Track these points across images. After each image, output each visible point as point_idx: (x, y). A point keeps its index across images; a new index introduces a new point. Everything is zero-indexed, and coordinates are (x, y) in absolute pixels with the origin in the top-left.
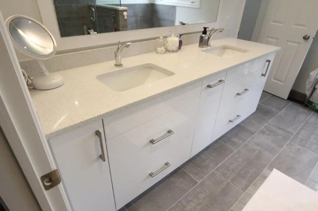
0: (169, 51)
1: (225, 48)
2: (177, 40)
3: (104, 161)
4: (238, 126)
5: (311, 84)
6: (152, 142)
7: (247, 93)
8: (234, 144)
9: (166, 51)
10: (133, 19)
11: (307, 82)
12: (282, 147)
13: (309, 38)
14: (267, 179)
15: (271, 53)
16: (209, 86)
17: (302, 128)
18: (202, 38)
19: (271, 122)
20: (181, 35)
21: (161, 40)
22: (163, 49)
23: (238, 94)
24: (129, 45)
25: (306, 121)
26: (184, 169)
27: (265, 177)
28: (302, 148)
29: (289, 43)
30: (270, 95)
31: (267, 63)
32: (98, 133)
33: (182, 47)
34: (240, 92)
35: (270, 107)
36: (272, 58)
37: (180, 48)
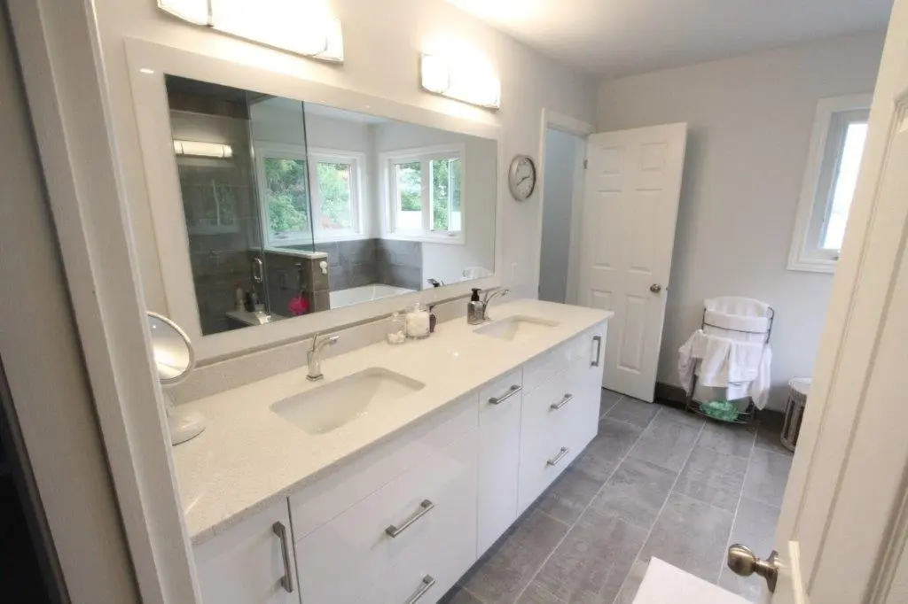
0: (412, 337)
1: (517, 320)
2: (425, 316)
3: (290, 590)
4: (569, 470)
5: (687, 368)
6: (390, 532)
7: (570, 402)
8: (567, 512)
9: (407, 337)
10: (339, 270)
11: (680, 367)
12: (660, 506)
13: (659, 289)
14: (642, 585)
15: (599, 324)
16: (493, 401)
17: (691, 459)
18: (471, 308)
19: (631, 454)
20: (431, 307)
21: (395, 319)
22: (400, 335)
23: (554, 407)
24: (335, 341)
25: (695, 442)
26: (467, 587)
27: (638, 581)
28: (698, 502)
29: (631, 299)
30: (622, 397)
31: (596, 342)
32: (278, 529)
33: (437, 327)
34: (556, 403)
35: (625, 422)
36: (603, 334)
37: (432, 329)
